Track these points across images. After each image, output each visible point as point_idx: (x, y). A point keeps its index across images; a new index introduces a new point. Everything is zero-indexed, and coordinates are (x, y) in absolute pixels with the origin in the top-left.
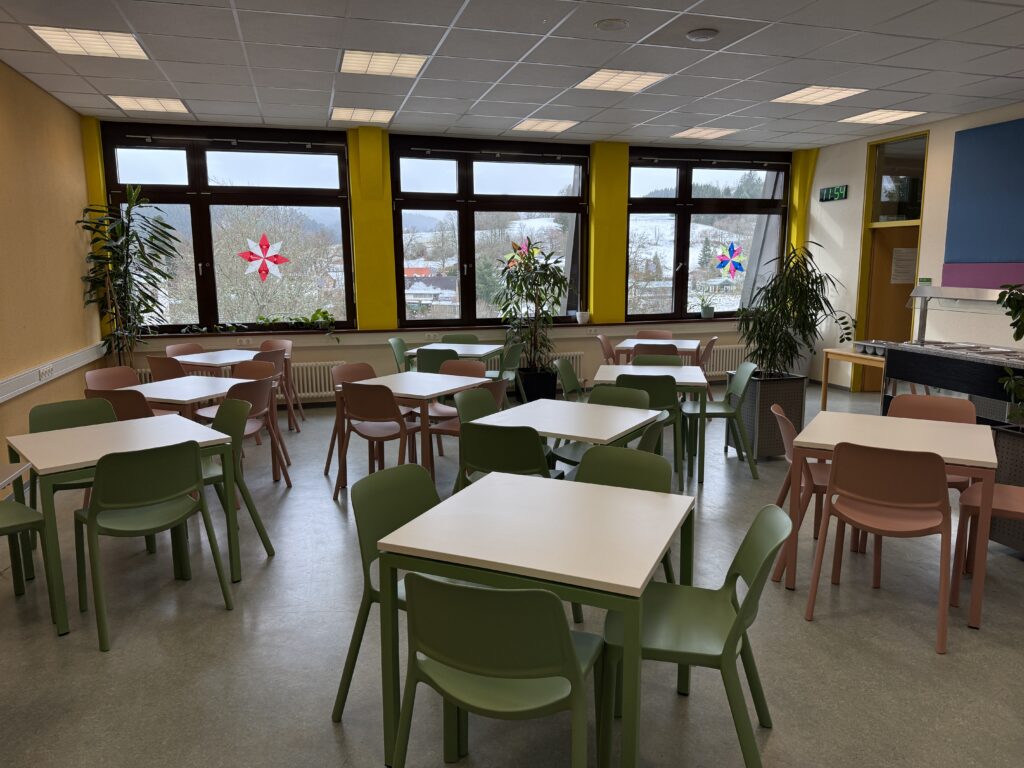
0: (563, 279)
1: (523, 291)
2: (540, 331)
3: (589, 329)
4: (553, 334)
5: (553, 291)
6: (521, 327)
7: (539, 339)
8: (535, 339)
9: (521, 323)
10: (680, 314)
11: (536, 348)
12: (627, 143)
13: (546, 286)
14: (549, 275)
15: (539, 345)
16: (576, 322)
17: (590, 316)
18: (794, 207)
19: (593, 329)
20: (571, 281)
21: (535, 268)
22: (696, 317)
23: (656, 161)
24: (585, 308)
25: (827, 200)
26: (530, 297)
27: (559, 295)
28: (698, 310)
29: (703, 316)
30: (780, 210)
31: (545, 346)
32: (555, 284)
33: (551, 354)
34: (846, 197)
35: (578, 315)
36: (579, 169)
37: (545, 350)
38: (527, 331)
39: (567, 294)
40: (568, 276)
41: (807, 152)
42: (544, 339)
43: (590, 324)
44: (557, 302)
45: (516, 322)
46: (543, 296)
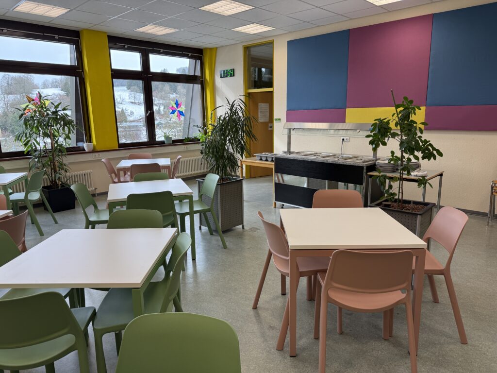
0: (70, 122)
1: (39, 131)
2: (57, 158)
3: (94, 154)
4: (67, 160)
5: (63, 129)
6: (40, 157)
7: (57, 164)
8: (54, 165)
9: (40, 154)
10: (152, 142)
11: (55, 171)
12: (106, 33)
13: (58, 126)
14: (59, 119)
15: (57, 169)
16: (84, 150)
17: (94, 146)
18: (207, 80)
19: (97, 154)
20: (76, 122)
21: (48, 114)
22: (162, 143)
23: (126, 47)
24: (90, 140)
25: (223, 77)
26: (45, 135)
27: (69, 132)
28: (163, 139)
29: (166, 142)
30: (199, 82)
31: (63, 169)
32: (65, 125)
33: (68, 174)
34: (234, 76)
35: (85, 145)
36: (74, 47)
37: (63, 172)
38: (47, 159)
39: (75, 132)
40: (74, 119)
41: (211, 49)
42: (61, 164)
43: (94, 151)
44: (68, 137)
45: (36, 153)
46: (56, 134)
